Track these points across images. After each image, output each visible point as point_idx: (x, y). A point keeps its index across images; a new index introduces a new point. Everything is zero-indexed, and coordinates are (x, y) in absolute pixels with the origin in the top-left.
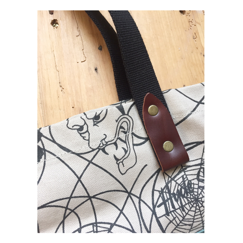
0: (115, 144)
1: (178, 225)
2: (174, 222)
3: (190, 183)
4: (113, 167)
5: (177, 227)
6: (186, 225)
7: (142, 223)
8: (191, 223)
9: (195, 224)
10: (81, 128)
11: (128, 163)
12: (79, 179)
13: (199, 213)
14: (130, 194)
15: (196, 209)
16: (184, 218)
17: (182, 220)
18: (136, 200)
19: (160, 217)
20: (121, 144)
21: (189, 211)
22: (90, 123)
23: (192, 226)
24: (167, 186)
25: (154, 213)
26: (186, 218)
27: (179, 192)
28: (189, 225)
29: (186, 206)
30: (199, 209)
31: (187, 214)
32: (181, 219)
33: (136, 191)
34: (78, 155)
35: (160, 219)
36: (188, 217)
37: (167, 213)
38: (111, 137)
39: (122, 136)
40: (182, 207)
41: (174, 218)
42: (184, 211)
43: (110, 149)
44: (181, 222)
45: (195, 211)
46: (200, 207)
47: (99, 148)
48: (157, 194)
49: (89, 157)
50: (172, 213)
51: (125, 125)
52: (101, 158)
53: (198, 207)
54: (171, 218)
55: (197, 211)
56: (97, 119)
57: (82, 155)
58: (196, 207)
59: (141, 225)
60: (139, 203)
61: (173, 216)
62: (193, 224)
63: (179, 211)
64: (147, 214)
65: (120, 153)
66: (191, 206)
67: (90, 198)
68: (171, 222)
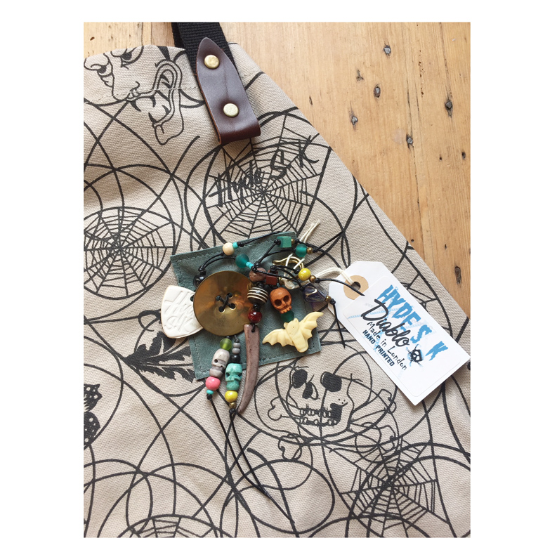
0: (152, 98)
1: (233, 219)
2: (228, 214)
3: (259, 171)
4: (146, 131)
5: (231, 222)
6: (244, 221)
7: (185, 213)
8: (253, 220)
9: (258, 223)
10: (103, 69)
11: (171, 129)
12: (98, 140)
13: (265, 209)
14: (173, 176)
15: (261, 203)
16: (242, 211)
17: (240, 214)
18: (181, 186)
19: (210, 207)
20: (161, 102)
21: (250, 204)
22: (117, 62)
23: (253, 224)
24: (226, 173)
25: (203, 202)
26: (244, 212)
27: (242, 183)
28: (249, 222)
29: (247, 199)
30: (266, 205)
31: (247, 207)
32: (238, 212)
33: (182, 173)
34: (97, 106)
35: (210, 210)
36: (247, 211)
37: (221, 204)
38: (146, 86)
39: (163, 89)
40: (242, 200)
41: (229, 211)
42: (244, 204)
43: (145, 105)
44: (237, 216)
45: (259, 206)
46: (266, 202)
47: (127, 100)
48: (211, 182)
49: (112, 110)
50: (227, 204)
51: (168, 75)
52: (128, 115)
53: (263, 202)
54: (224, 209)
55: (262, 206)
56: (126, 57)
57: (101, 108)
58: (261, 201)
59: (183, 215)
60: (186, 190)
61: (227, 207)
62: (254, 222)
63: (236, 203)
64: (193, 202)
65: (158, 112)
66: (254, 199)
67: (114, 170)
68: (224, 214)
